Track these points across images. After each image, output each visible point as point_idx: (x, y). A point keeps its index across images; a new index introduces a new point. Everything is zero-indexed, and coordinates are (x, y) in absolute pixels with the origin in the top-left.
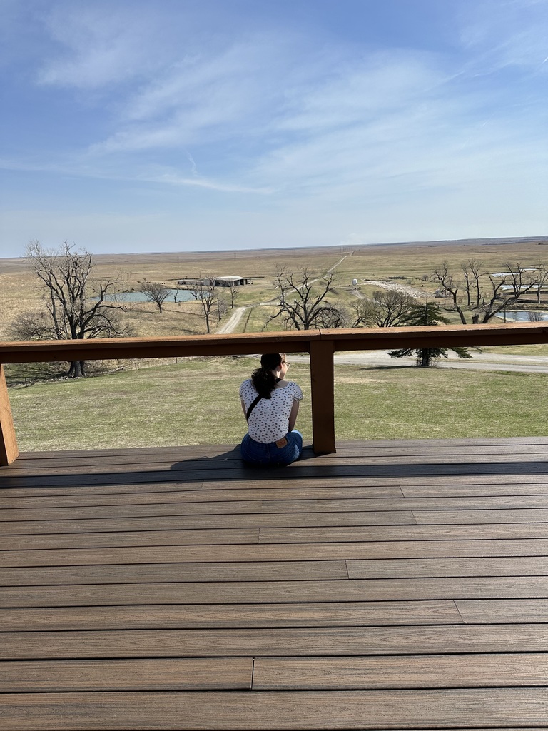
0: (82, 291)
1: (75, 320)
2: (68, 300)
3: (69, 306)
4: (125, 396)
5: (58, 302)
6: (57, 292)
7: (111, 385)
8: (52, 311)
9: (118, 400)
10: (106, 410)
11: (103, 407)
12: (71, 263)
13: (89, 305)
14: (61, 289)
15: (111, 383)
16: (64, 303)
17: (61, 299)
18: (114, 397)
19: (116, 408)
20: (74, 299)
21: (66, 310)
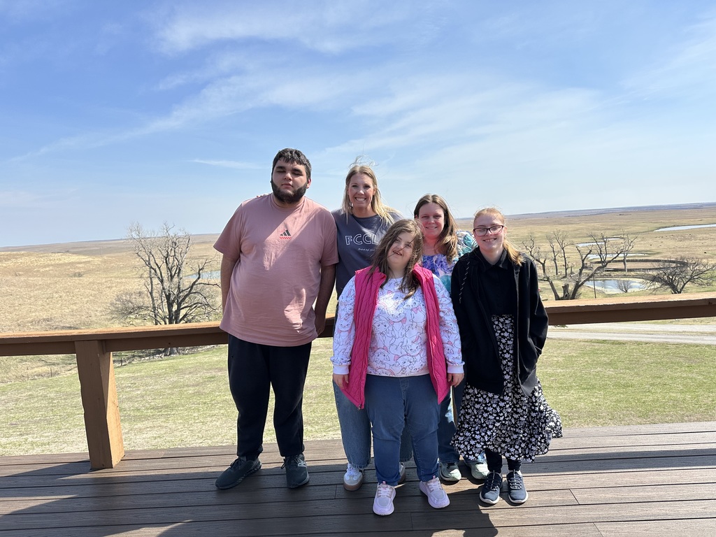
0: (180, 270)
1: (172, 298)
2: (165, 279)
3: (166, 284)
4: (219, 374)
5: (156, 281)
6: (155, 271)
7: (206, 362)
8: (150, 289)
9: (212, 377)
10: (201, 389)
11: (197, 385)
12: (170, 243)
13: (186, 283)
14: (159, 268)
15: (206, 360)
16: (162, 281)
17: (158, 278)
18: (208, 375)
19: (211, 386)
20: (172, 277)
21: (164, 289)
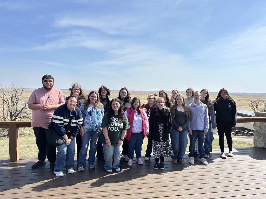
0: (17, 102)
1: (13, 114)
4: (32, 145)
9: (29, 146)
12: (14, 91)
13: (19, 108)
14: (8, 101)
16: (9, 107)
17: (7, 105)
19: (28, 150)
20: (13, 105)
21: (9, 110)
